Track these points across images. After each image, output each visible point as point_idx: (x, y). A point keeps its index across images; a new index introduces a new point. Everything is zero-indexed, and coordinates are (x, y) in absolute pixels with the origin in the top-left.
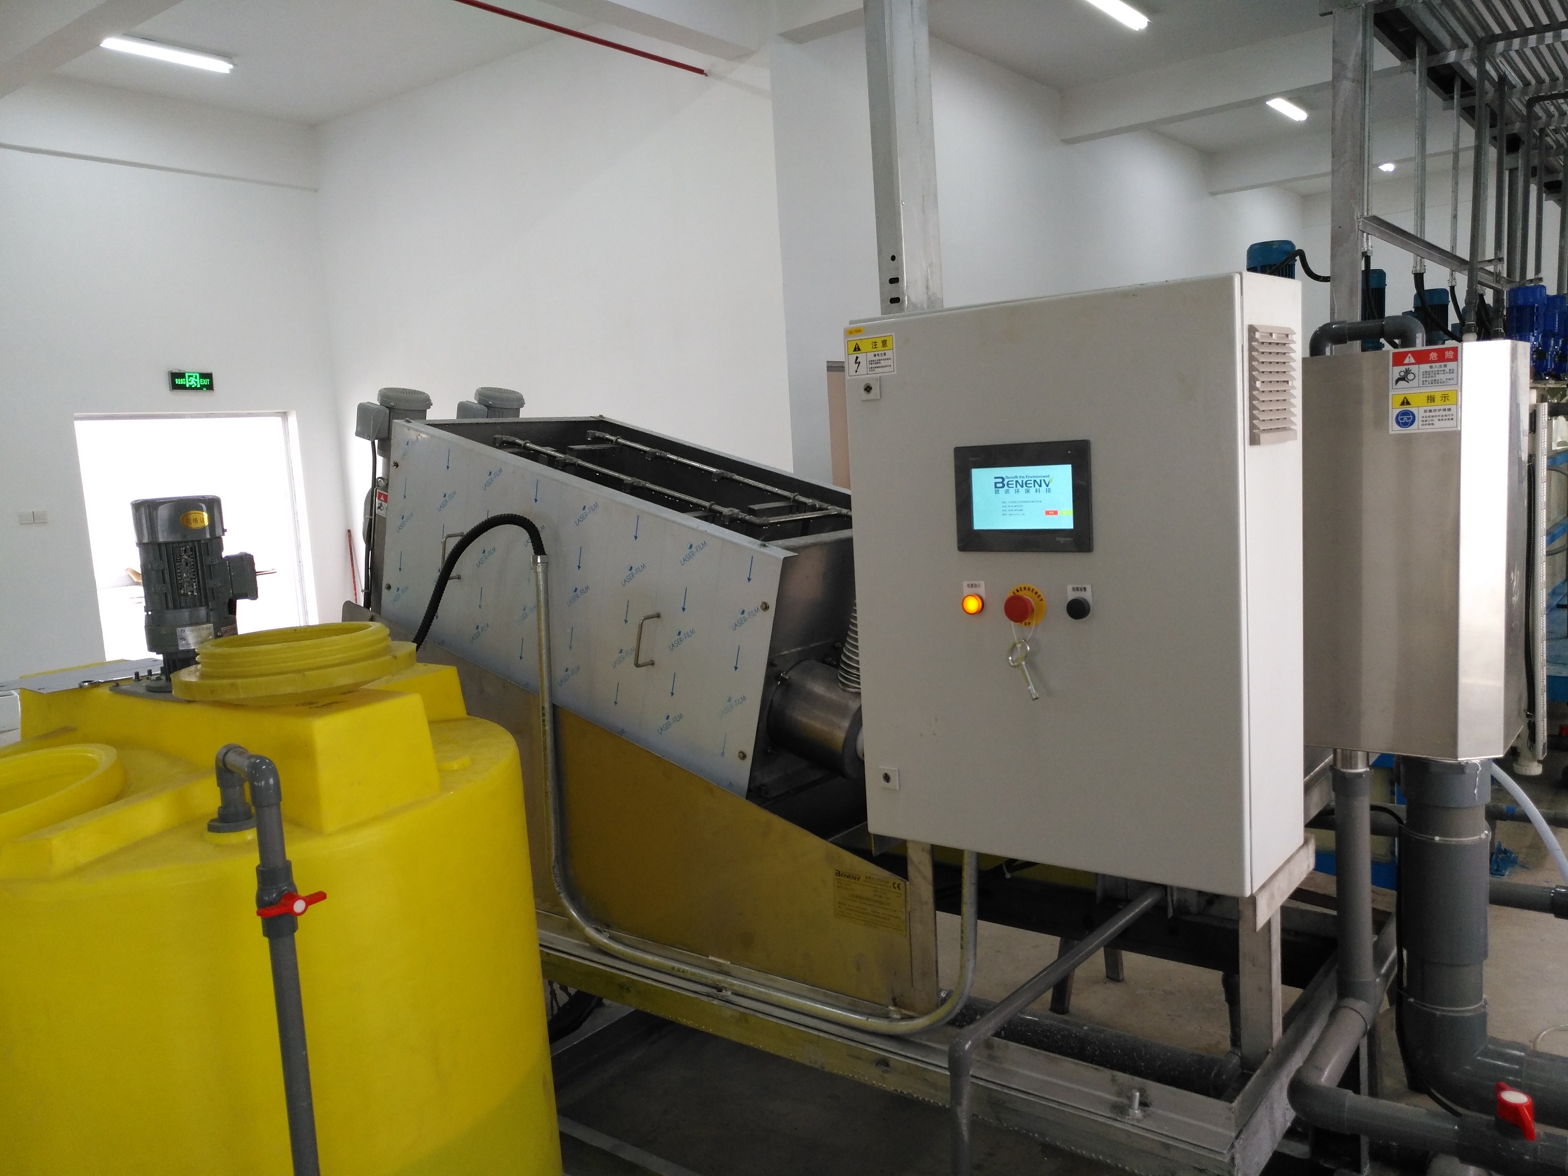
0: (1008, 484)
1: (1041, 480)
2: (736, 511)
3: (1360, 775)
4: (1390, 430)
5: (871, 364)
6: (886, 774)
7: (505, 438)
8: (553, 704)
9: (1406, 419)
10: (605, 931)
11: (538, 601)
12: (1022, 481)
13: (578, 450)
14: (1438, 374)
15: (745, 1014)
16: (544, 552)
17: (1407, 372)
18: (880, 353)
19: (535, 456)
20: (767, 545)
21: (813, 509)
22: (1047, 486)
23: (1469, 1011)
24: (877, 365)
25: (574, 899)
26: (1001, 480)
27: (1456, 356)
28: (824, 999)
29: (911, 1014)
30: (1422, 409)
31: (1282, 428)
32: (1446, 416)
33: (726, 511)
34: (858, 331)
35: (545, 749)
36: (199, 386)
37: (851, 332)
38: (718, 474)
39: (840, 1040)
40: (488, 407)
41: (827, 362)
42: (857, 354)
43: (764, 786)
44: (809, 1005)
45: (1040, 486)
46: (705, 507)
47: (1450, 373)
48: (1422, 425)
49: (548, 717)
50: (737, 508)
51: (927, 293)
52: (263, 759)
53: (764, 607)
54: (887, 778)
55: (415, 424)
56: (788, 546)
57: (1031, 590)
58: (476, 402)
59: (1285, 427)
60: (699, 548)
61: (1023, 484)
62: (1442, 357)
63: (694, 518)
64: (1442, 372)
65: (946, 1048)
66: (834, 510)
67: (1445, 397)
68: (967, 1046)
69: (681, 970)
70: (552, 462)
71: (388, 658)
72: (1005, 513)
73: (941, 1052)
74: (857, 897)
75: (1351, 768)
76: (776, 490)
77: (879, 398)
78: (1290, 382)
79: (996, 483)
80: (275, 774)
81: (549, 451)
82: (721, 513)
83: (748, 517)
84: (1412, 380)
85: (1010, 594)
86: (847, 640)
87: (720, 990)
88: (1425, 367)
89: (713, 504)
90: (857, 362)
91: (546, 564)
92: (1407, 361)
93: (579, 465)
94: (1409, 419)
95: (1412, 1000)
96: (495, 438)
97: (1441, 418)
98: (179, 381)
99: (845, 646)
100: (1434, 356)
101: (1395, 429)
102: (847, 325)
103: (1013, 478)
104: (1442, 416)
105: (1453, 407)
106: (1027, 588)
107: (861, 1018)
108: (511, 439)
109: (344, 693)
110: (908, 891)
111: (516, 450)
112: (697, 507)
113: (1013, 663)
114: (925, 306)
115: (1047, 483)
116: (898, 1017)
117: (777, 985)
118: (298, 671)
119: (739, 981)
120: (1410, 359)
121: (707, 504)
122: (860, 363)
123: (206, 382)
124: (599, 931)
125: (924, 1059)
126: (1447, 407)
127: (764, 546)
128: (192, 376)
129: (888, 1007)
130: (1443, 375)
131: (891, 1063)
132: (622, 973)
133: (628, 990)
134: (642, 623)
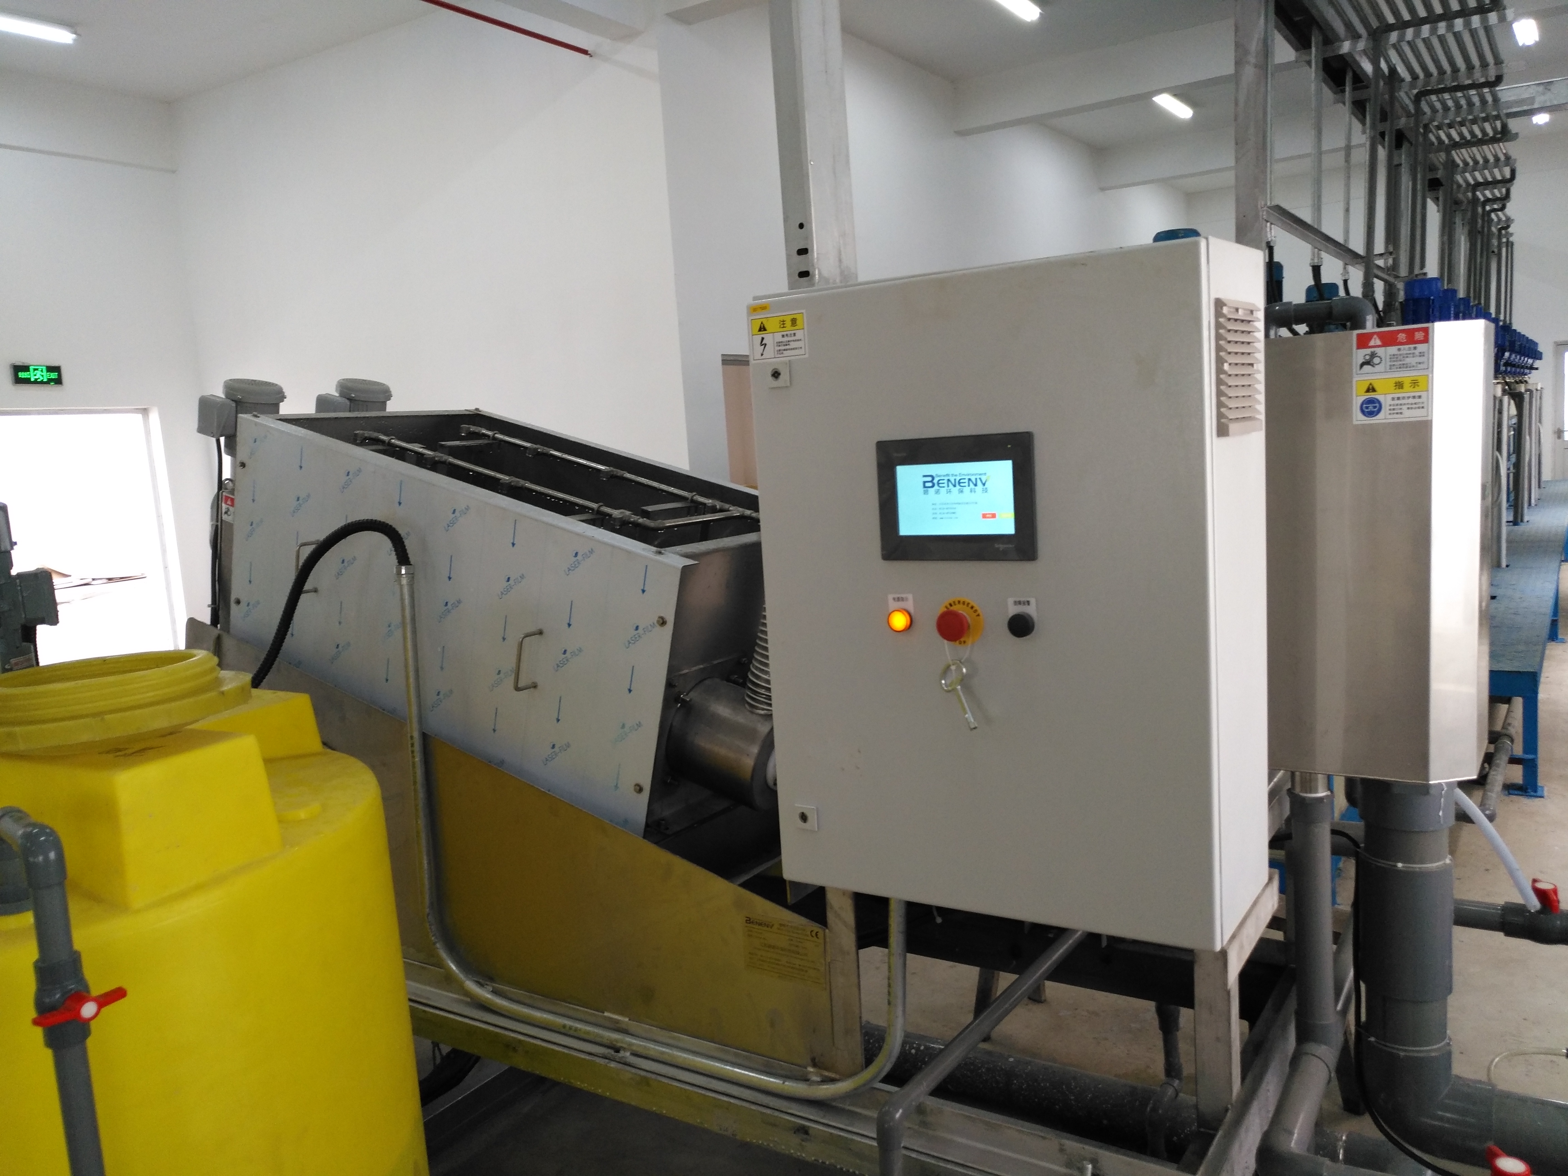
0: (938, 484)
1: (976, 479)
2: (628, 513)
3: (1321, 799)
4: (1354, 419)
5: (779, 346)
6: (803, 813)
7: (367, 434)
8: (423, 733)
9: (1371, 407)
10: (487, 985)
11: (403, 616)
12: (955, 480)
13: (451, 447)
14: (1407, 357)
15: (645, 1078)
16: (410, 562)
17: (1373, 355)
18: (788, 333)
19: (400, 454)
20: (663, 551)
21: (714, 510)
22: (984, 484)
23: (1434, 1050)
24: (787, 347)
25: (452, 949)
26: (930, 479)
27: (1426, 339)
28: (734, 1060)
29: (833, 1075)
30: (1389, 397)
31: (1248, 417)
32: (1415, 404)
33: (616, 513)
34: (763, 308)
35: (415, 783)
36: (45, 380)
37: (755, 310)
38: (607, 472)
39: (753, 1107)
40: (351, 400)
41: (723, 355)
42: (763, 334)
43: (663, 820)
44: (718, 1066)
45: (976, 485)
46: (592, 509)
47: (1420, 356)
48: (1390, 414)
49: (417, 747)
50: (629, 511)
51: (840, 266)
52: (43, 828)
53: (661, 622)
54: (804, 817)
55: (265, 420)
56: (687, 553)
57: (966, 604)
58: (337, 395)
59: (1250, 417)
60: (586, 556)
61: (955, 482)
62: (1411, 339)
63: (580, 522)
64: (1411, 355)
65: (874, 1114)
66: (736, 511)
67: (1415, 383)
68: (898, 1115)
69: (573, 1028)
70: (420, 461)
71: (213, 694)
72: (935, 516)
73: (866, 1118)
74: (770, 946)
75: (1310, 793)
76: (672, 489)
77: (789, 385)
78: (1255, 365)
79: (925, 482)
80: (57, 846)
81: (417, 447)
82: (610, 515)
83: (641, 520)
84: (1378, 364)
85: (942, 609)
86: (754, 657)
87: (617, 1051)
88: (1392, 350)
89: (602, 506)
90: (763, 344)
91: (411, 575)
92: (1372, 343)
93: (451, 464)
94: (1375, 407)
95: (1372, 1039)
96: (356, 435)
97: (1410, 406)
98: (22, 375)
99: (752, 662)
100: (1402, 337)
101: (1359, 418)
102: (750, 301)
103: (944, 476)
104: (1412, 404)
105: (1424, 394)
106: (961, 602)
107: (777, 1081)
108: (375, 435)
109: (163, 736)
110: (828, 940)
111: (380, 447)
112: (583, 509)
113: (946, 686)
114: (838, 281)
115: (984, 482)
116: (818, 1079)
117: (681, 1044)
118: (94, 715)
119: (640, 1041)
120: (1375, 342)
121: (595, 506)
122: (766, 345)
123: (54, 375)
124: (481, 985)
125: (850, 1128)
126: (1417, 394)
127: (660, 553)
128: (37, 369)
129: (806, 1068)
130: (1412, 359)
131: (810, 1132)
132: (507, 1033)
133: (515, 1050)
134: (522, 640)
